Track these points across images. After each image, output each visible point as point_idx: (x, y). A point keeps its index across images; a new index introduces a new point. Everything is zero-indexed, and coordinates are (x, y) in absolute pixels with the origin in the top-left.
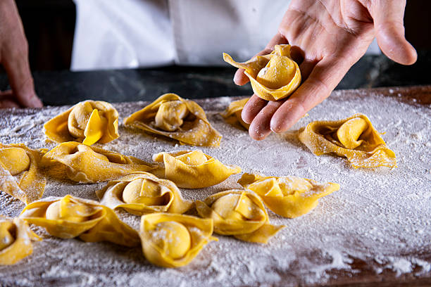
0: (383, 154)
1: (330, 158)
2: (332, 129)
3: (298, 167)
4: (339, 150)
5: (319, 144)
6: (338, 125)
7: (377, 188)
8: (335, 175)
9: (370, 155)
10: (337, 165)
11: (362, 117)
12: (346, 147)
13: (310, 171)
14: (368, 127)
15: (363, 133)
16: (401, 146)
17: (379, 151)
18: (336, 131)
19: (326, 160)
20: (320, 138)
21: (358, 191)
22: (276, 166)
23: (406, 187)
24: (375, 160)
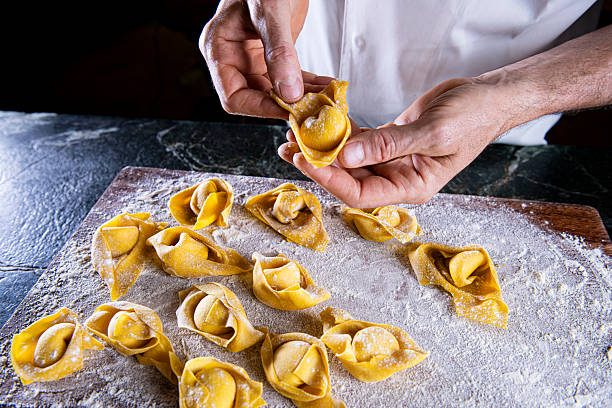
0: (495, 307)
1: (436, 291)
2: (446, 256)
3: (397, 299)
4: (447, 286)
5: (427, 272)
6: (453, 254)
7: (476, 352)
8: (434, 319)
9: (479, 302)
10: (439, 305)
11: (481, 251)
12: (456, 283)
13: (407, 307)
14: (486, 262)
15: (479, 268)
16: (519, 288)
17: (490, 302)
18: (449, 259)
19: (429, 294)
20: (430, 265)
21: (453, 352)
22: (373, 291)
23: (511, 358)
24: (482, 313)
